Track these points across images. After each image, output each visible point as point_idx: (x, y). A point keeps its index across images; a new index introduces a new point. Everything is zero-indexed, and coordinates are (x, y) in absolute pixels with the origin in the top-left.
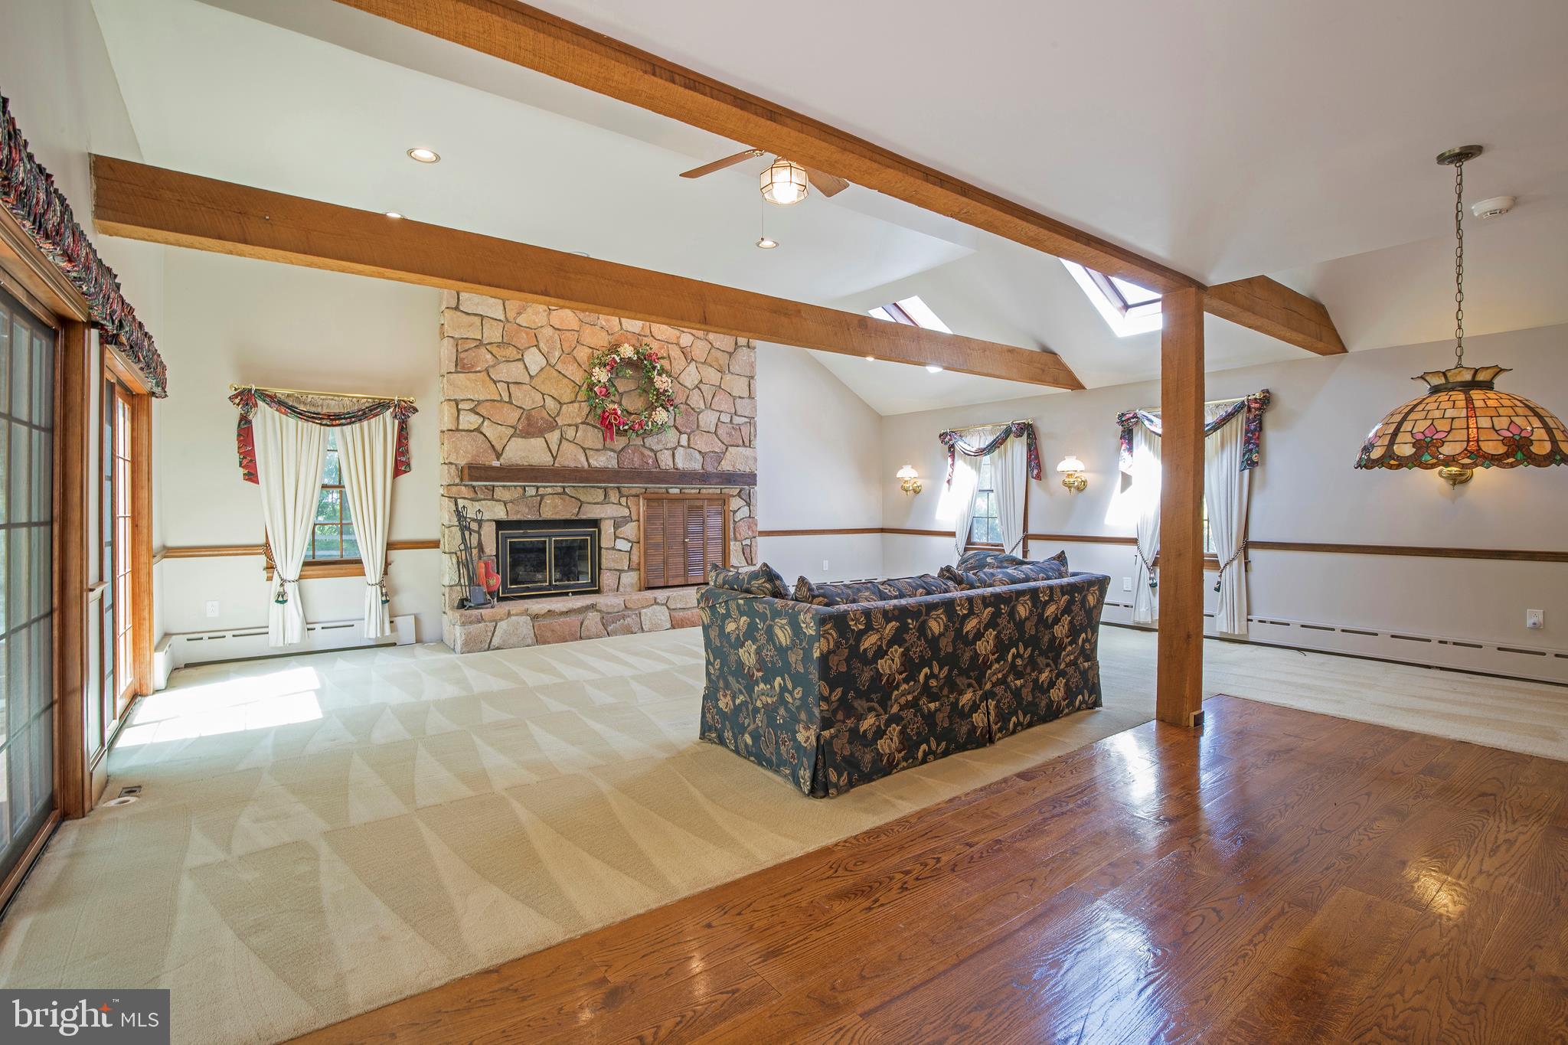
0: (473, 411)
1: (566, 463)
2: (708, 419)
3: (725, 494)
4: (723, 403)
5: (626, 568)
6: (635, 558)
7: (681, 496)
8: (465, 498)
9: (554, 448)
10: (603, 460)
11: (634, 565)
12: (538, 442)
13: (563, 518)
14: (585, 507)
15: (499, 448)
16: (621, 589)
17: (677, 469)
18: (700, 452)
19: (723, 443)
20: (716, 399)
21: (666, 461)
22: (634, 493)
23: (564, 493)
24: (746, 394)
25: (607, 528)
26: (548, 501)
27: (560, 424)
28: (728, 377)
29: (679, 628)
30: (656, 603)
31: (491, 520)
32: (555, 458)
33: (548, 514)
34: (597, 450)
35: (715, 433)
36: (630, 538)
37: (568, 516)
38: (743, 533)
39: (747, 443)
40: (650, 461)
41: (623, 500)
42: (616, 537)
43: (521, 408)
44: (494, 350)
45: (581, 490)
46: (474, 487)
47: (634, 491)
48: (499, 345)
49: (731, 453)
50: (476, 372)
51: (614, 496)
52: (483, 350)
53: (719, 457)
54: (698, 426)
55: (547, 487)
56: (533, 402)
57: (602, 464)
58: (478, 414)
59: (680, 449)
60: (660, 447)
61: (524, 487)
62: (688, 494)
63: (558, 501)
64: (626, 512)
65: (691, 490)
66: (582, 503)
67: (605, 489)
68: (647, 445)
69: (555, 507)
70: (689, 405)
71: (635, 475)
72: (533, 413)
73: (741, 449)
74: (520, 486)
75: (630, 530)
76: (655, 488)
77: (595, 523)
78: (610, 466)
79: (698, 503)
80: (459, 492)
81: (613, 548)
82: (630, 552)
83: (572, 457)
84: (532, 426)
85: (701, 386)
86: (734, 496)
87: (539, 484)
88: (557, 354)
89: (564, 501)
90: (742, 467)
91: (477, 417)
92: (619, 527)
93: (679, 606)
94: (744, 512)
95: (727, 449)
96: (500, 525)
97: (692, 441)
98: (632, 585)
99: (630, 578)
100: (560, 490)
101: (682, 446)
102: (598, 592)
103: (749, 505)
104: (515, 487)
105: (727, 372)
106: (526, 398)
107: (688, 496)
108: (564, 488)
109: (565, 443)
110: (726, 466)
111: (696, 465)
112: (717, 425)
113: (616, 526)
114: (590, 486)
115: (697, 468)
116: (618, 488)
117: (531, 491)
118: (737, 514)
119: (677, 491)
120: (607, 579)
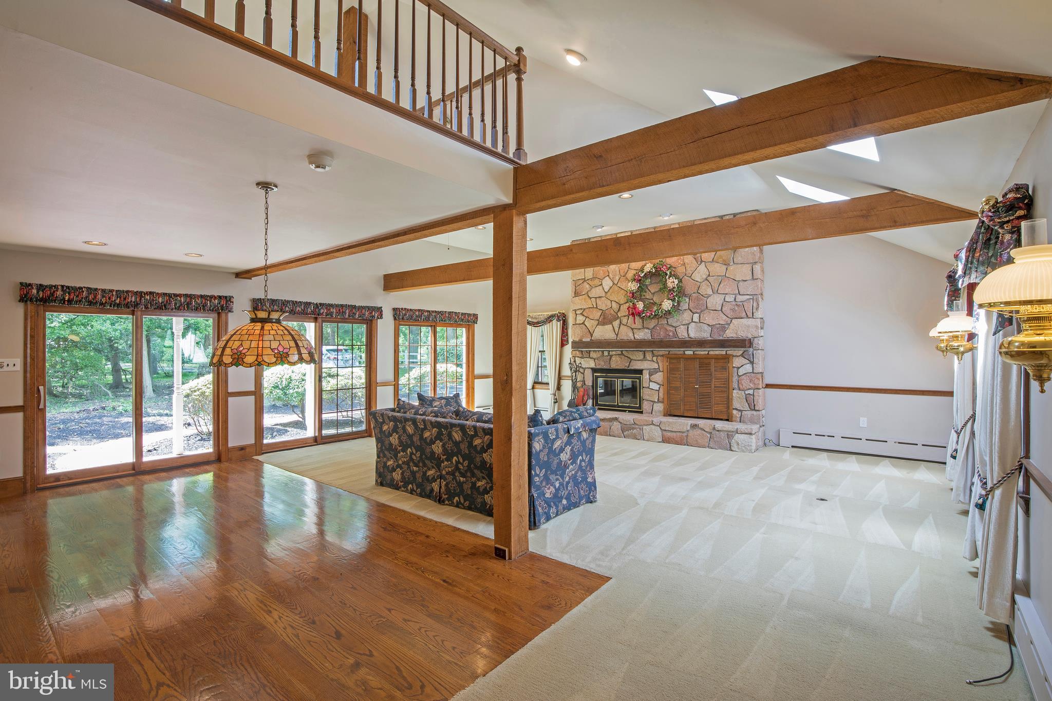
0: (581, 314)
1: (622, 338)
2: (715, 301)
3: (729, 355)
4: (726, 287)
5: (656, 401)
6: (661, 395)
7: (694, 357)
8: (578, 357)
9: (617, 329)
10: (643, 335)
11: (661, 399)
12: (609, 327)
13: (621, 368)
14: (633, 363)
15: (591, 331)
16: (653, 413)
17: (690, 338)
18: (708, 325)
19: (728, 317)
20: (721, 286)
21: (682, 334)
22: (661, 354)
23: (622, 354)
24: (749, 277)
25: (646, 376)
26: (614, 358)
27: (619, 316)
28: (731, 268)
29: (667, 443)
30: (653, 424)
31: (589, 368)
32: (617, 335)
33: (614, 366)
34: (640, 329)
35: (721, 310)
36: (658, 382)
37: (623, 367)
38: (744, 384)
39: (750, 315)
40: (671, 334)
41: (655, 359)
42: (650, 381)
43: (601, 310)
44: (590, 282)
45: (630, 353)
46: (582, 351)
47: (661, 353)
48: (591, 279)
49: (734, 324)
50: (583, 295)
51: (649, 356)
52: (585, 283)
53: (723, 328)
54: (707, 307)
55: (613, 351)
56: (606, 306)
57: (641, 337)
58: (583, 315)
59: (693, 325)
60: (678, 324)
61: (603, 351)
62: (698, 355)
63: (618, 359)
64: (656, 366)
65: (702, 352)
66: (631, 360)
67: (644, 352)
68: (669, 323)
69: (617, 362)
70: (699, 293)
71: (661, 344)
72: (606, 311)
73: (745, 321)
74: (601, 351)
75: (659, 377)
76: (676, 351)
77: (640, 372)
78: (646, 338)
79: (706, 361)
80: (576, 353)
81: (648, 388)
82: (658, 391)
83: (626, 334)
84: (605, 320)
85: (709, 278)
86: (738, 356)
87: (610, 350)
88: (617, 278)
89: (622, 359)
90: (743, 334)
91: (583, 317)
92: (652, 375)
93: (667, 429)
94: (748, 368)
95: (731, 321)
96: (594, 370)
97: (701, 318)
98: (660, 411)
99: (659, 407)
100: (620, 353)
101: (694, 322)
102: (642, 412)
103: (752, 363)
104: (599, 351)
105: (732, 263)
106: (603, 304)
107: (698, 356)
108: (622, 351)
109: (622, 326)
110: (730, 334)
111: (706, 334)
112: (722, 304)
113: (650, 375)
114: (636, 351)
115: (705, 336)
116: (652, 351)
117: (606, 353)
118: (740, 370)
119: (691, 353)
120: (646, 406)
